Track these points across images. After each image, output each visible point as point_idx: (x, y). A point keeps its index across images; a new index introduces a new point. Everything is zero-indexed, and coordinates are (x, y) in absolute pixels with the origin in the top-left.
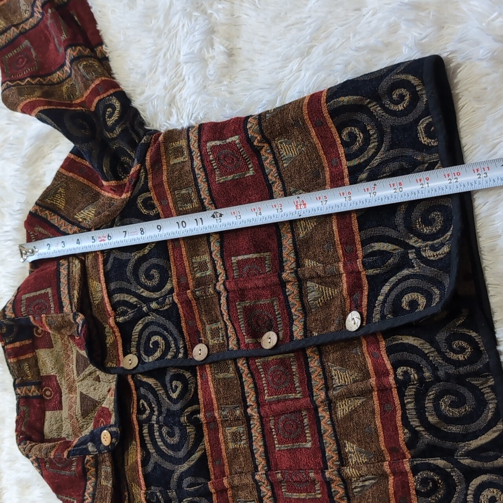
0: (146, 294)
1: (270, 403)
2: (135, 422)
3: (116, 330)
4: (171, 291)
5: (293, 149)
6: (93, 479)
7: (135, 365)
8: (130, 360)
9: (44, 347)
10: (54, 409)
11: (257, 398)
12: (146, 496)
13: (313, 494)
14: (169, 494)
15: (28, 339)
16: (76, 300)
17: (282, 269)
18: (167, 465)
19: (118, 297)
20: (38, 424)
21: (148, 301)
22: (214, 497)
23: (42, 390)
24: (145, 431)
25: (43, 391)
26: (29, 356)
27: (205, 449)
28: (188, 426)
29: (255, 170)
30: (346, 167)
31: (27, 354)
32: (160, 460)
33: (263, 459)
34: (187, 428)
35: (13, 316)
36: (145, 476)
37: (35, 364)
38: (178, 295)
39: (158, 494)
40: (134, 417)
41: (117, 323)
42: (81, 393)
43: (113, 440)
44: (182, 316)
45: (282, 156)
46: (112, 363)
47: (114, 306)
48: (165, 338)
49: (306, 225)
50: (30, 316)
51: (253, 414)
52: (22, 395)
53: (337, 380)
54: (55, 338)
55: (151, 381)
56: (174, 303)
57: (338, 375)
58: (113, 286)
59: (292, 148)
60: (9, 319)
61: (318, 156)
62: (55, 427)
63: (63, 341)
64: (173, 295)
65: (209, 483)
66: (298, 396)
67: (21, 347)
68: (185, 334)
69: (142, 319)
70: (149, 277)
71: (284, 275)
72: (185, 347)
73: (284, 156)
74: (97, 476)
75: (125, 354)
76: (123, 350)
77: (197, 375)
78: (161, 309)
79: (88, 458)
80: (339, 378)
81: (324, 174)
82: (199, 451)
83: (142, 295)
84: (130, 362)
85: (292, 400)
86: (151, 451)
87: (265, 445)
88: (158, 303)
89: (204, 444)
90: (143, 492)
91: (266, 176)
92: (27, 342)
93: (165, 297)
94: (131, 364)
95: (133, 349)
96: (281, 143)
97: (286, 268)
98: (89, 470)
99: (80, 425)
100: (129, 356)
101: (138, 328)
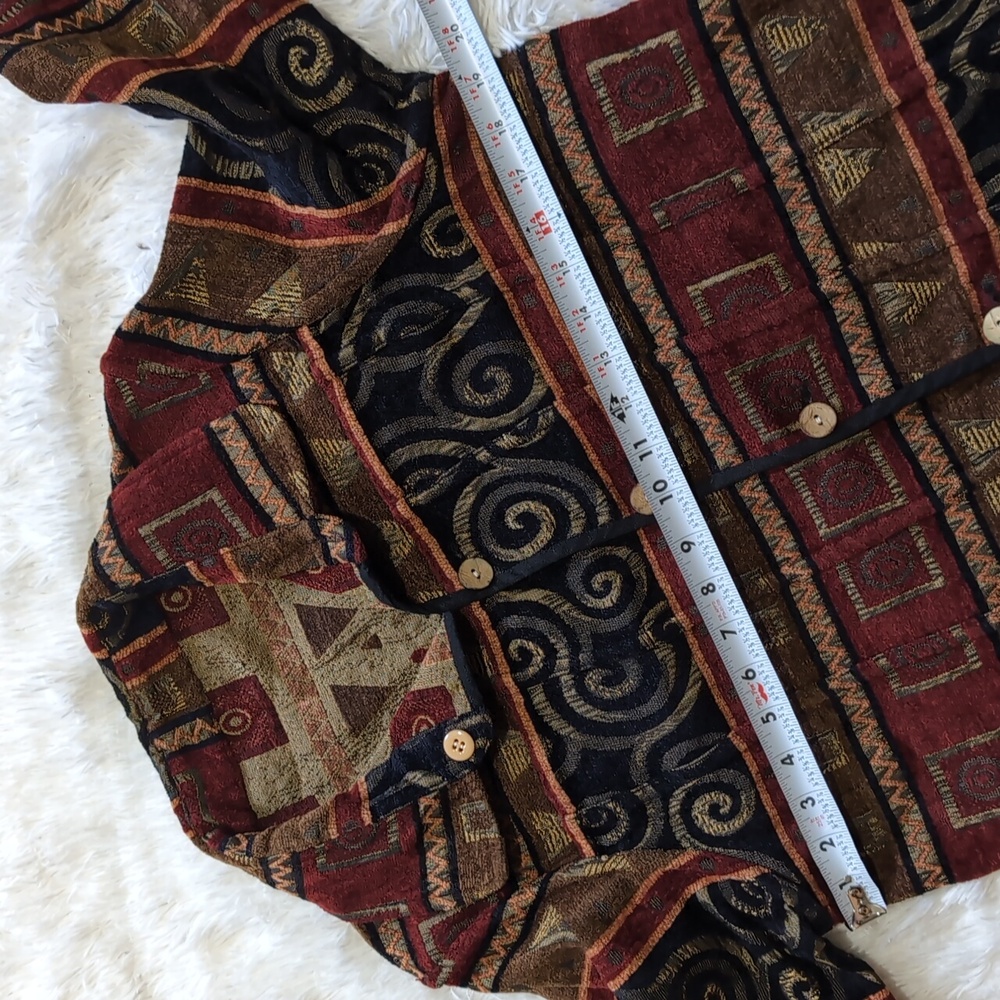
0: (478, 424)
1: (835, 539)
2: (513, 689)
3: (416, 522)
4: (549, 398)
5: (799, 34)
6: (442, 842)
7: (491, 577)
8: (473, 571)
9: (206, 626)
10: (266, 747)
11: (798, 539)
12: (581, 822)
13: (963, 667)
14: (638, 794)
15: (160, 623)
16: (305, 491)
17: (813, 277)
18: (614, 744)
19: (403, 455)
20: (234, 796)
21: (485, 438)
22: (746, 759)
23: (218, 721)
24: (539, 697)
25: (221, 722)
26: (171, 658)
27: (702, 678)
28: (658, 647)
29: (706, 96)
30: (918, 43)
31: (165, 656)
32: (593, 742)
33: (838, 646)
34: (656, 651)
35: (137, 578)
36: (568, 785)
37: (186, 672)
38: (567, 402)
39: (610, 805)
40: (508, 680)
41: (416, 509)
42: (336, 690)
43: (480, 742)
44: (586, 441)
45: (773, 52)
46: (430, 591)
47: (398, 476)
48: (546, 499)
49: (846, 178)
50: (188, 564)
51: (799, 572)
52: (173, 748)
53: (976, 447)
54: (229, 597)
55: (535, 595)
56: (560, 421)
57: (975, 437)
58: (387, 434)
59: (796, 32)
60: (128, 590)
61: (856, 35)
62: (280, 785)
63: (252, 598)
64: (555, 404)
65: (730, 735)
66: (900, 502)
67: (149, 647)
68: (602, 474)
69: (475, 481)
70: (483, 386)
71: (824, 286)
72: (610, 500)
73: (779, 51)
74: (450, 831)
75: (456, 564)
76: (447, 558)
77: (642, 547)
78: (526, 445)
79: (423, 802)
80: (977, 441)
81: (870, 70)
82: (694, 684)
83: (469, 431)
84: (476, 574)
85: (887, 514)
86: (562, 733)
87: (836, 621)
88: (517, 433)
89: (698, 669)
90: (572, 816)
91: (733, 104)
92: (160, 630)
93: (532, 415)
94: (479, 577)
95: (468, 548)
96: (772, 27)
97: (820, 271)
98: (428, 826)
99: (349, 754)
100: (467, 565)
101: (465, 502)
